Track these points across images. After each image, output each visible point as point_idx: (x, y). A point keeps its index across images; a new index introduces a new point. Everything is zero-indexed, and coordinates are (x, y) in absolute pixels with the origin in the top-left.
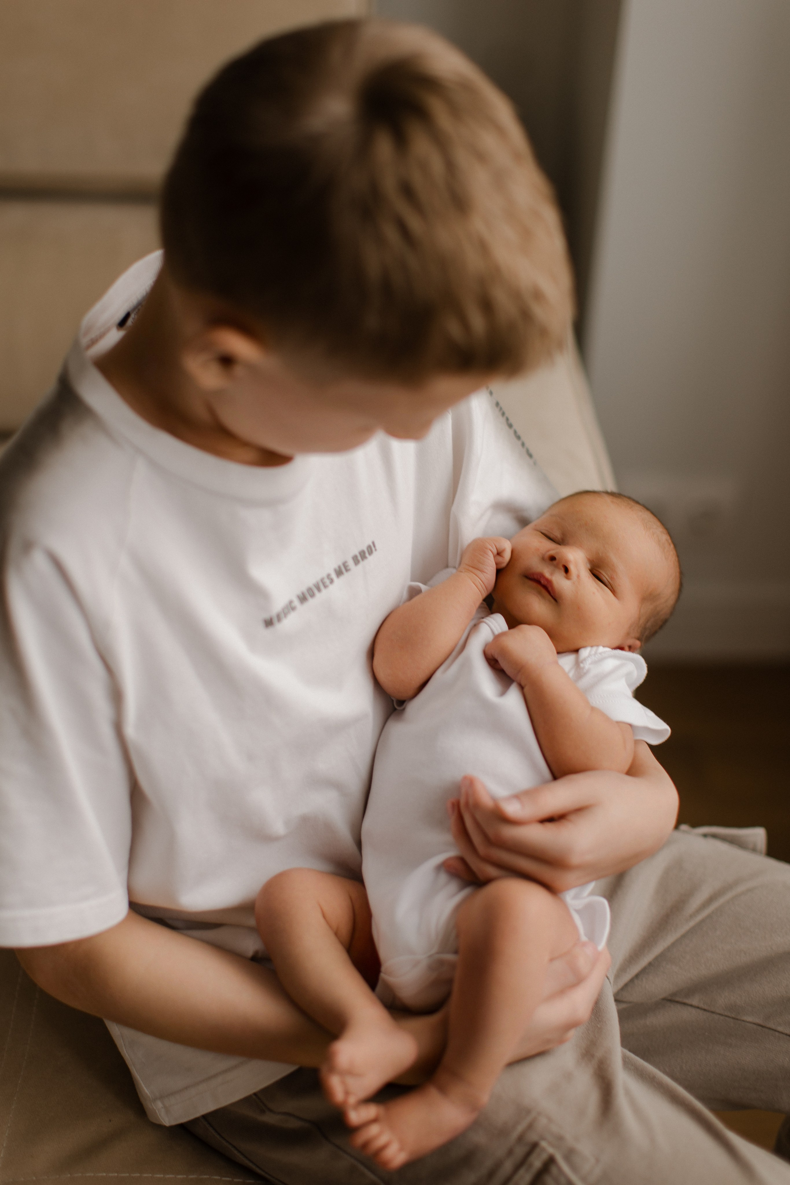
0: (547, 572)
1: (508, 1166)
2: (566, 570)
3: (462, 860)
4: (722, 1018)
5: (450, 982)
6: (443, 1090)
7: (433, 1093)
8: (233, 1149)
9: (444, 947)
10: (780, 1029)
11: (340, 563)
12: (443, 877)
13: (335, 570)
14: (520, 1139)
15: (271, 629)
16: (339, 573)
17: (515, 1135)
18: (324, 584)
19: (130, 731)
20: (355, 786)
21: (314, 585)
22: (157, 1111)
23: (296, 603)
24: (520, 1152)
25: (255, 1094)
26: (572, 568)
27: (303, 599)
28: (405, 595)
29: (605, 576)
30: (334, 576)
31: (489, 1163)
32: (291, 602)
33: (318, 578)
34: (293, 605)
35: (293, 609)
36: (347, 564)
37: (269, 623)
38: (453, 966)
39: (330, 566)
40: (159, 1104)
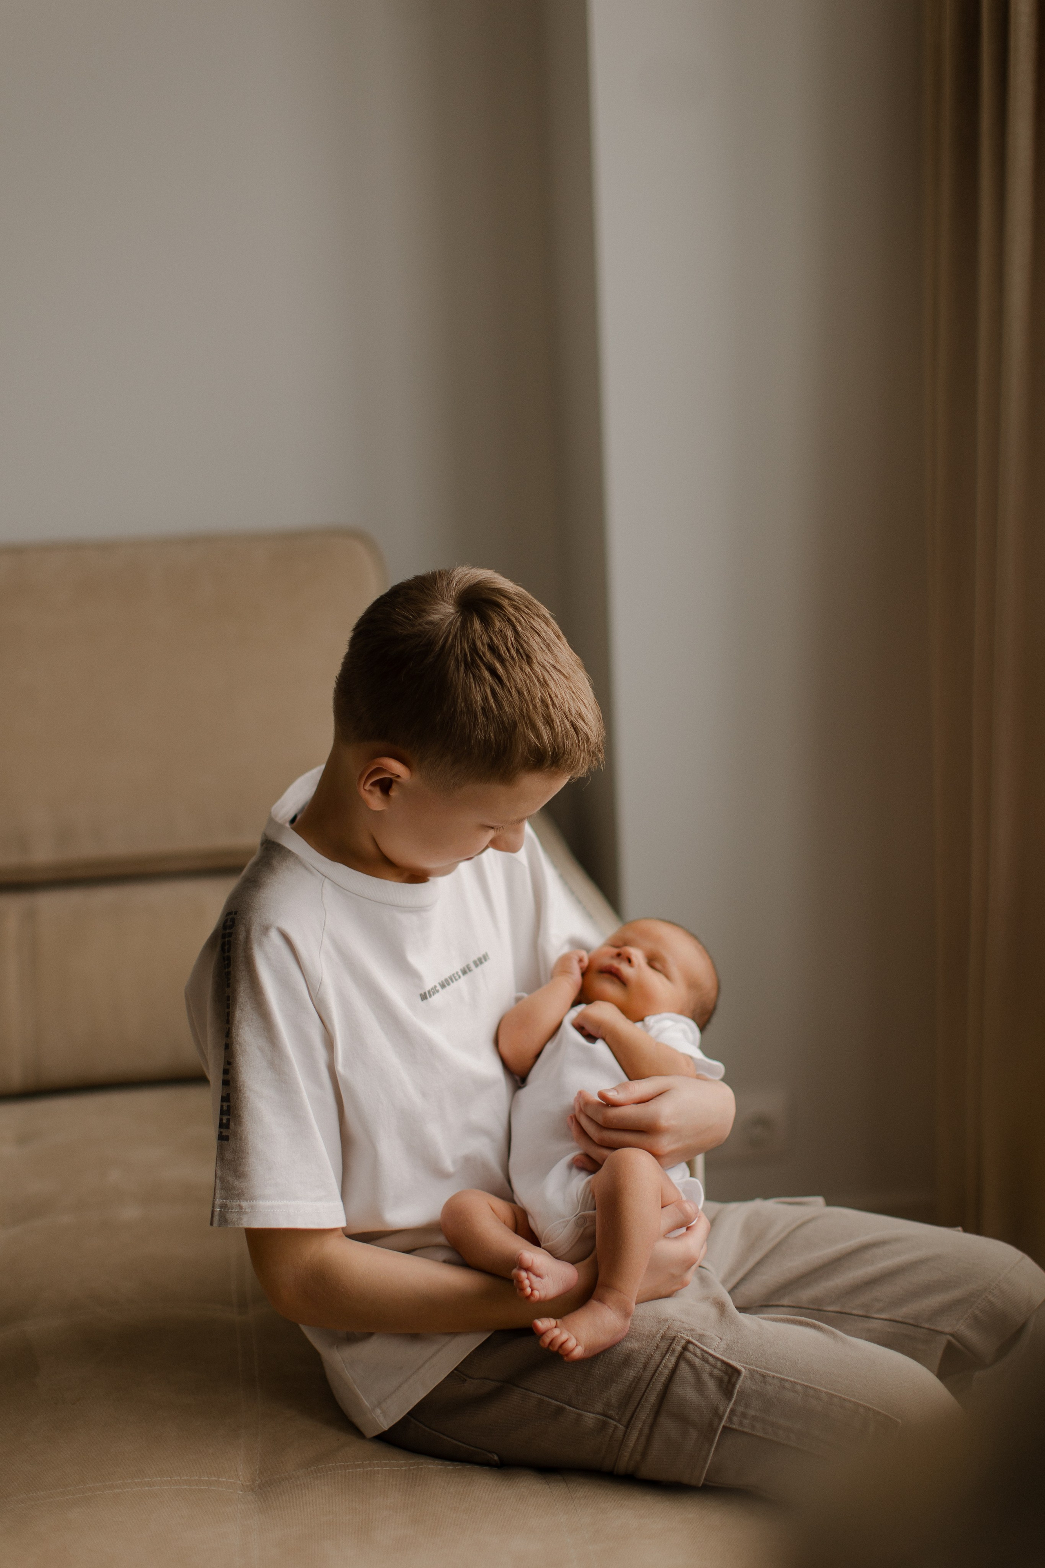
0: (616, 963)
1: (657, 1357)
2: (629, 961)
3: (587, 1156)
4: (808, 1311)
5: (593, 1236)
6: (601, 1300)
7: (594, 1303)
8: (442, 1436)
9: (584, 1207)
10: (854, 1312)
11: (464, 965)
12: (575, 1171)
13: (461, 970)
14: (663, 1337)
15: (425, 1001)
16: (464, 972)
17: (659, 1336)
18: (455, 977)
19: (340, 1068)
20: (500, 1133)
21: (449, 978)
22: (377, 1419)
23: (439, 988)
24: (664, 1345)
25: (455, 1369)
26: (634, 959)
27: (443, 986)
28: (513, 1002)
29: (658, 965)
30: (460, 974)
31: (642, 1360)
32: (435, 987)
33: (451, 974)
34: (437, 989)
35: (438, 991)
36: (469, 966)
37: (424, 997)
38: (593, 1219)
39: (457, 967)
40: (378, 1411)
